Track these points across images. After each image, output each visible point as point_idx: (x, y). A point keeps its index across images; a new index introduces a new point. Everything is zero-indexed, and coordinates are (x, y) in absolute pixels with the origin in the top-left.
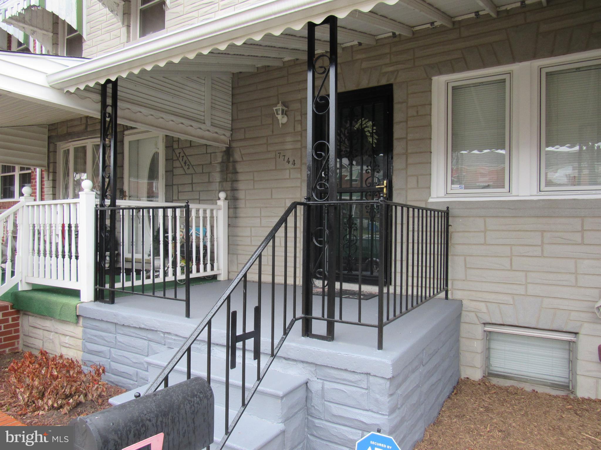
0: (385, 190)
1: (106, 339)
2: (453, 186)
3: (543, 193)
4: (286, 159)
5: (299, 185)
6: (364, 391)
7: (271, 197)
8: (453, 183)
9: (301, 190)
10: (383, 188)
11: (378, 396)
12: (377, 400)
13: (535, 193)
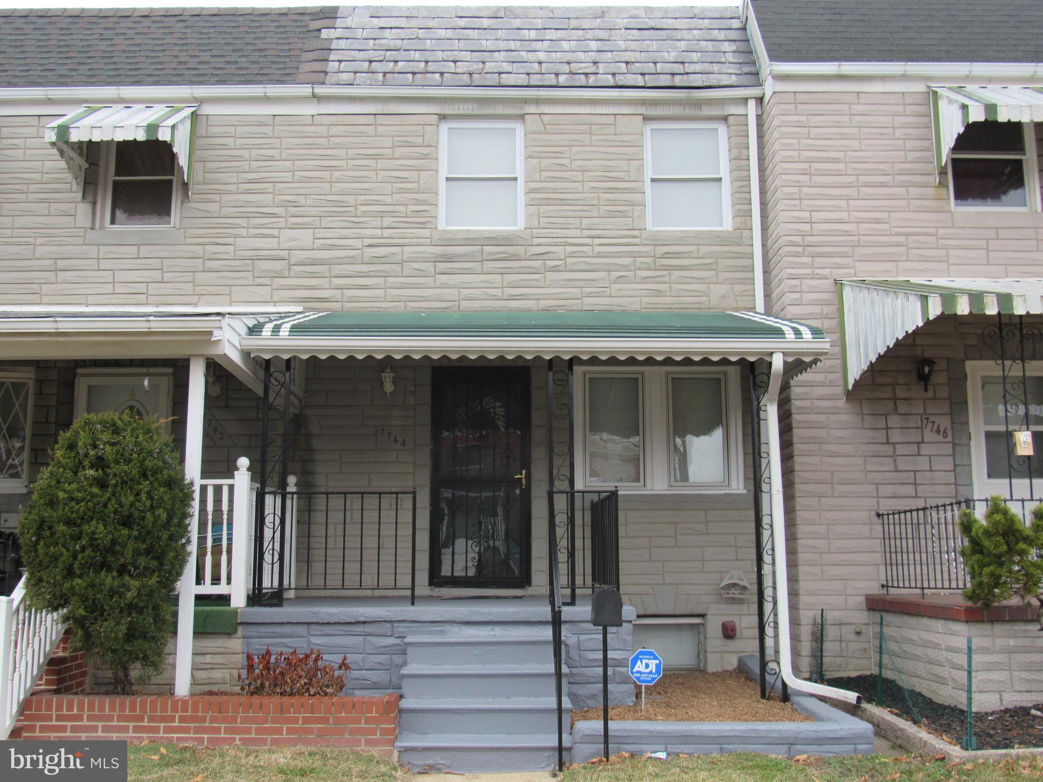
0: (524, 480)
1: (289, 644)
2: (592, 479)
3: (672, 488)
4: (393, 437)
5: (411, 470)
6: (613, 635)
7: (369, 484)
8: (591, 476)
9: (414, 477)
10: (522, 478)
11: (625, 637)
12: (624, 640)
13: (666, 488)
